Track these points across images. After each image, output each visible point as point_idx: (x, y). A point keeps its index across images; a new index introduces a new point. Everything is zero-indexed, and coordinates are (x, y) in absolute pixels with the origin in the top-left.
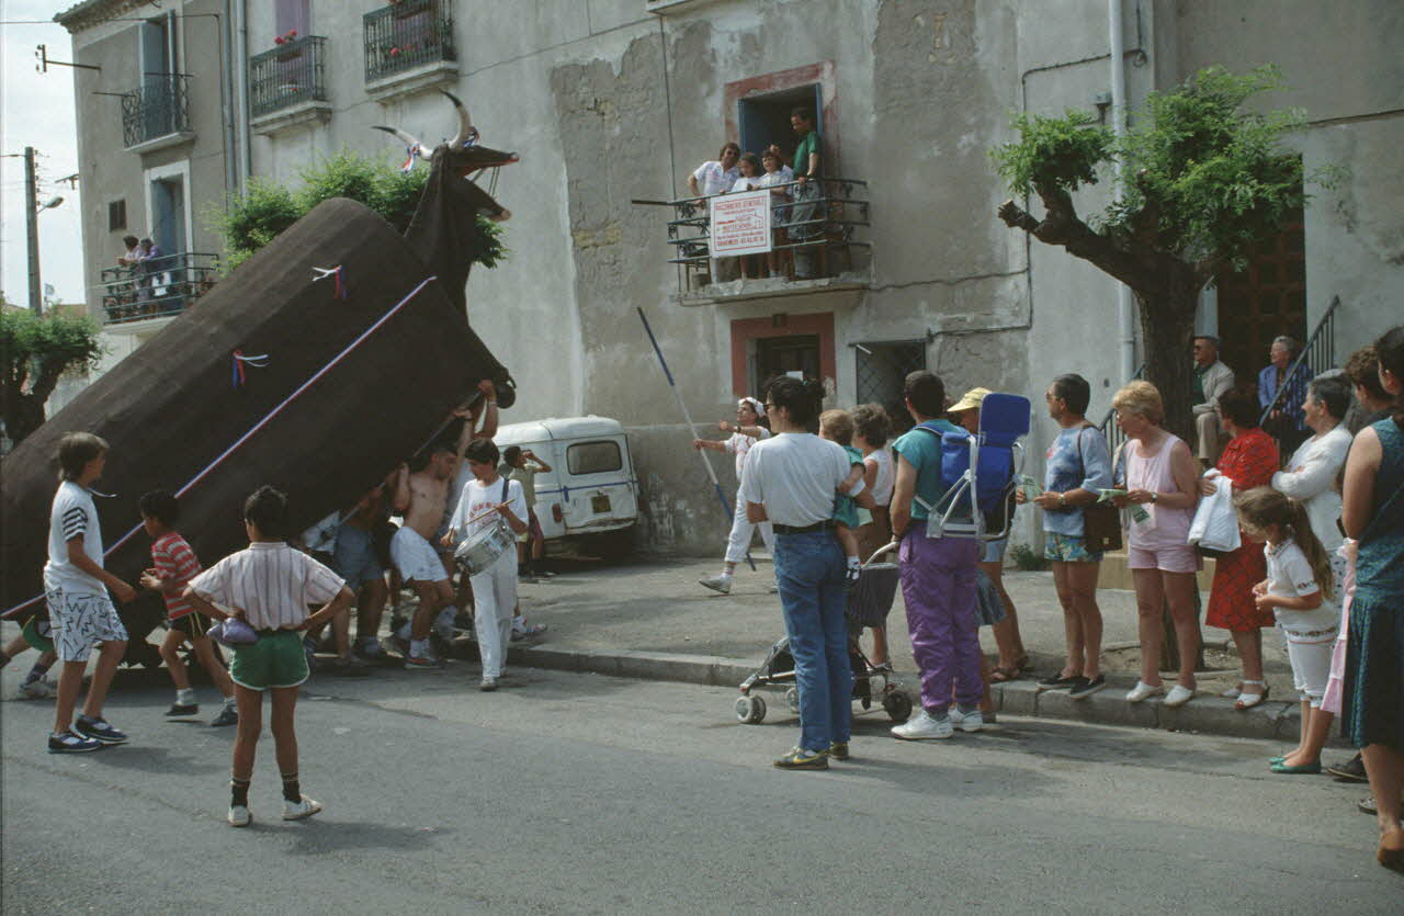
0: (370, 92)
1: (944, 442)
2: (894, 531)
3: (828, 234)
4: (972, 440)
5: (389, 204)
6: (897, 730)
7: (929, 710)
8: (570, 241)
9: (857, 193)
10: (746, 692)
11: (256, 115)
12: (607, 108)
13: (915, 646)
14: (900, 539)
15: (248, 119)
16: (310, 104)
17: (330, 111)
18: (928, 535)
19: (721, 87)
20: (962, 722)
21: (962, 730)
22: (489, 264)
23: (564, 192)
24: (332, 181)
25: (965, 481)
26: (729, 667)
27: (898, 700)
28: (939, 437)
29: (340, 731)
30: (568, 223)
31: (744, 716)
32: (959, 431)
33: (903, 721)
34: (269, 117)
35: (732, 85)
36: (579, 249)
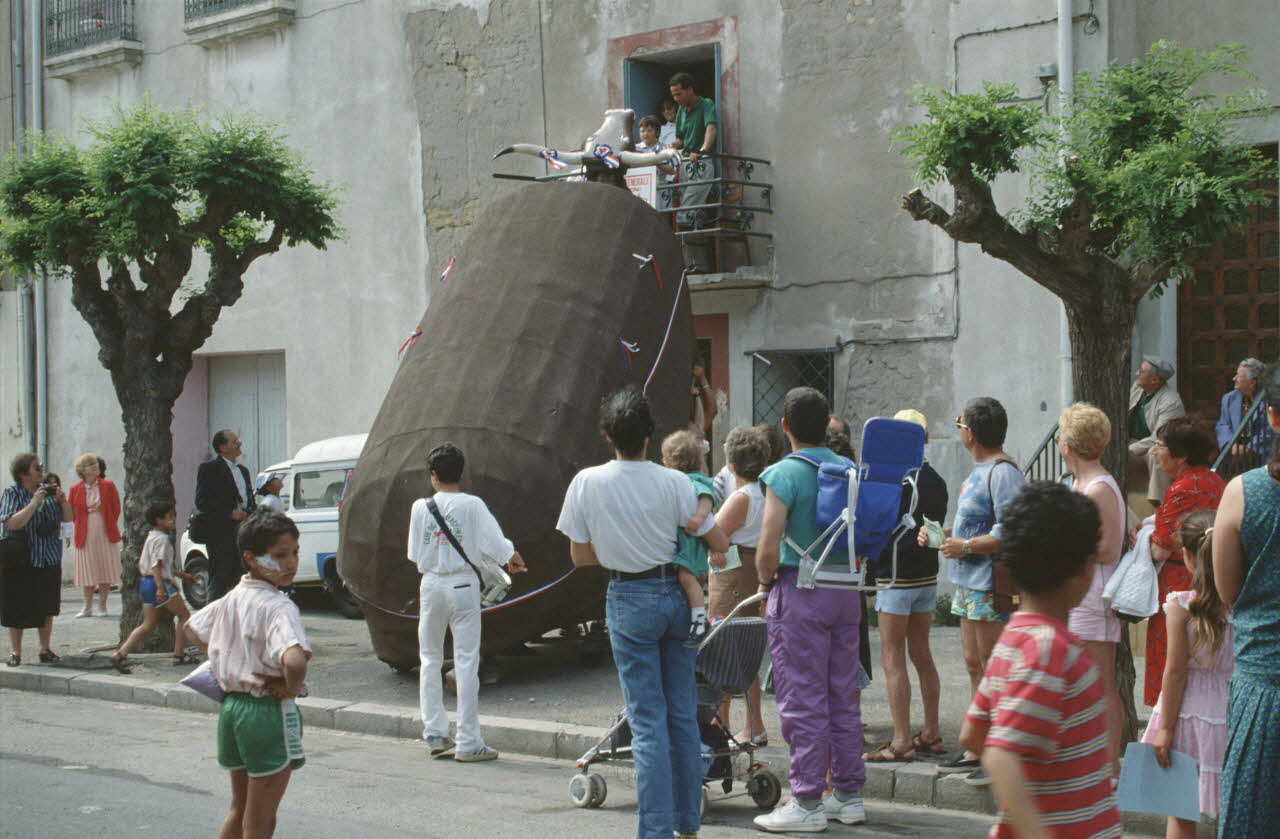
0: (190, 32)
1: (821, 474)
2: (762, 580)
3: (724, 221)
4: (852, 473)
5: (197, 169)
6: (760, 820)
7: (798, 795)
8: (423, 219)
9: (759, 174)
10: (584, 769)
11: (51, 54)
12: (469, 62)
13: (783, 718)
14: (768, 588)
15: (42, 58)
16: (117, 44)
17: (141, 53)
18: (799, 585)
19: (605, 42)
20: (839, 812)
21: (839, 822)
22: (319, 244)
23: (416, 161)
24: (128, 138)
25: (842, 522)
26: (578, 736)
27: (765, 783)
28: (816, 468)
29: (87, 809)
30: (421, 200)
31: (580, 797)
32: (840, 462)
33: (768, 808)
34: (66, 57)
35: (617, 41)
36: (433, 229)
